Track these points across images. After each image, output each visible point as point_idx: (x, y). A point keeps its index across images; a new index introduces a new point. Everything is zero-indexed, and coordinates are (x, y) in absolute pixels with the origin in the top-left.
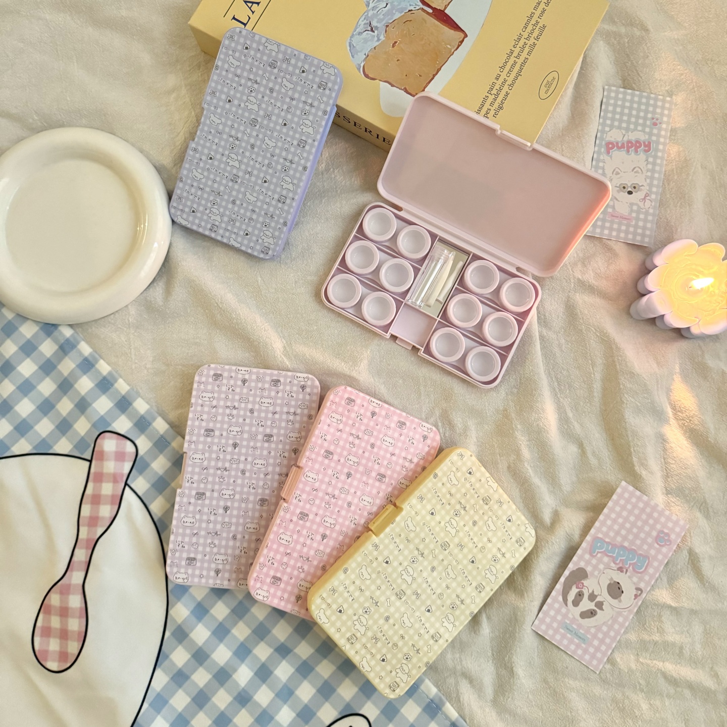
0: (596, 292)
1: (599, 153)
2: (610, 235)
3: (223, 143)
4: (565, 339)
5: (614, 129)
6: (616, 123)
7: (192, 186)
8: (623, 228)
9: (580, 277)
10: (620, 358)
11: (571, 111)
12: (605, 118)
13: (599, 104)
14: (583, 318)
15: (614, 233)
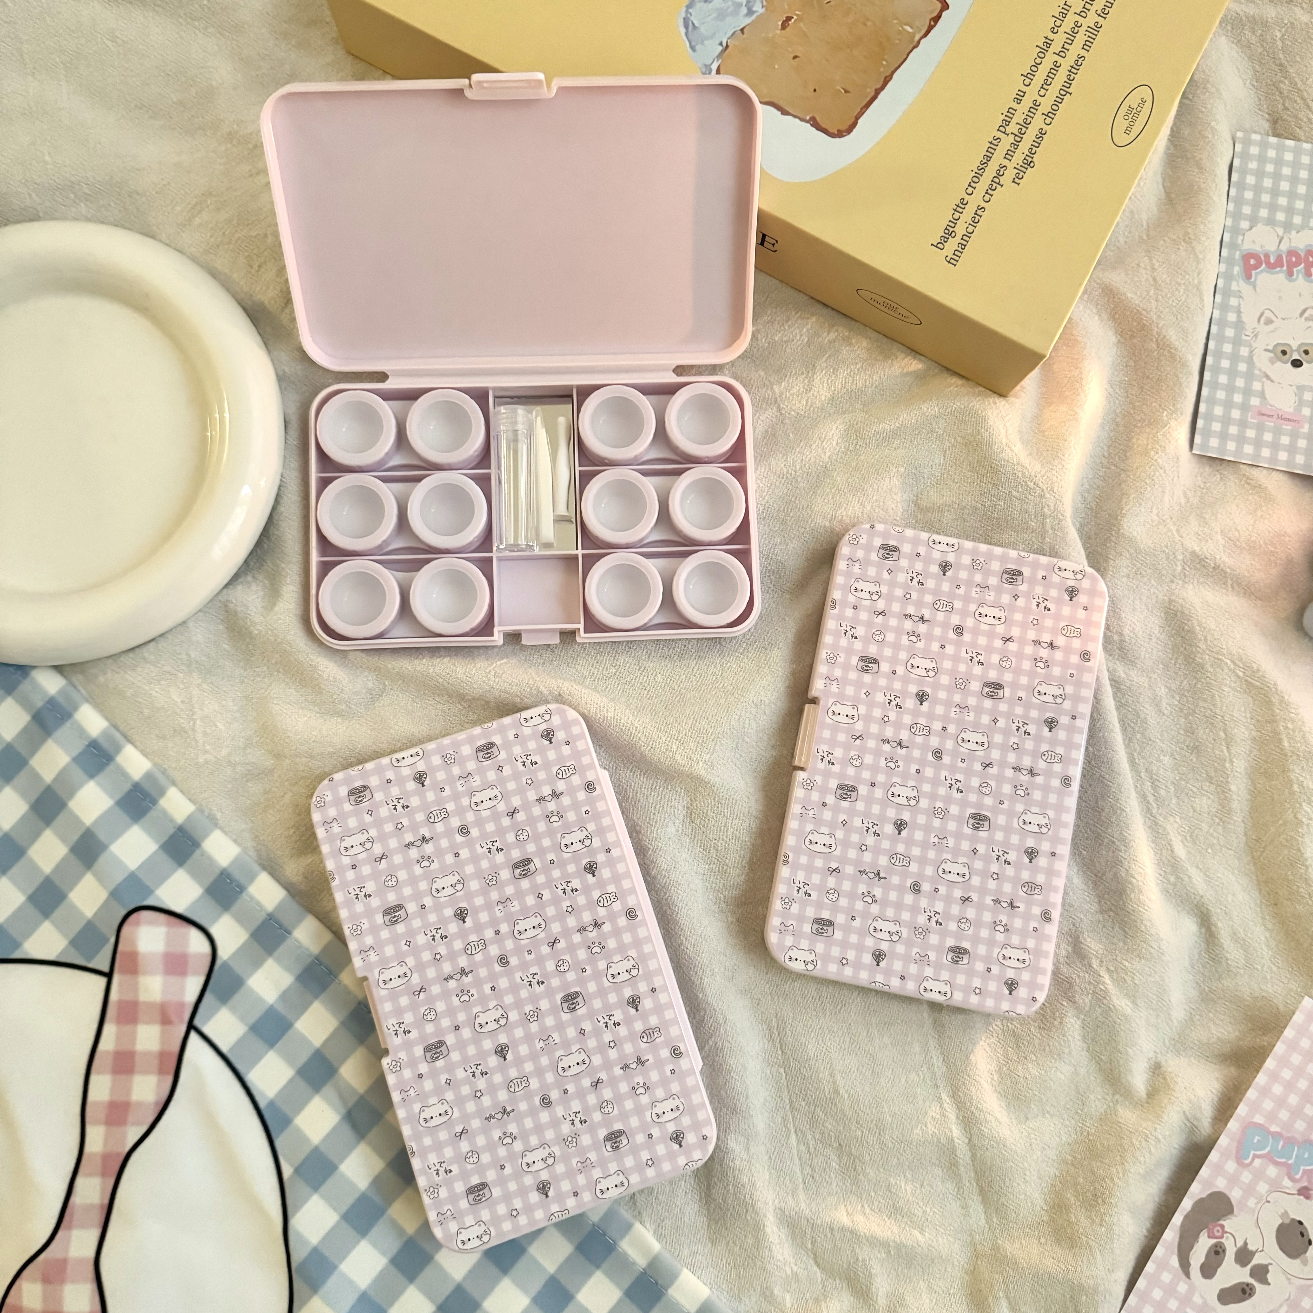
0: (1230, 582)
1: (1229, 277)
2: (1257, 455)
4: (1166, 686)
5: (1260, 225)
6: (1264, 213)
8: (1285, 440)
9: (1197, 549)
10: (1290, 725)
11: (1164, 187)
12: (1240, 201)
13: (1226, 173)
14: (1206, 640)
15: (1266, 452)
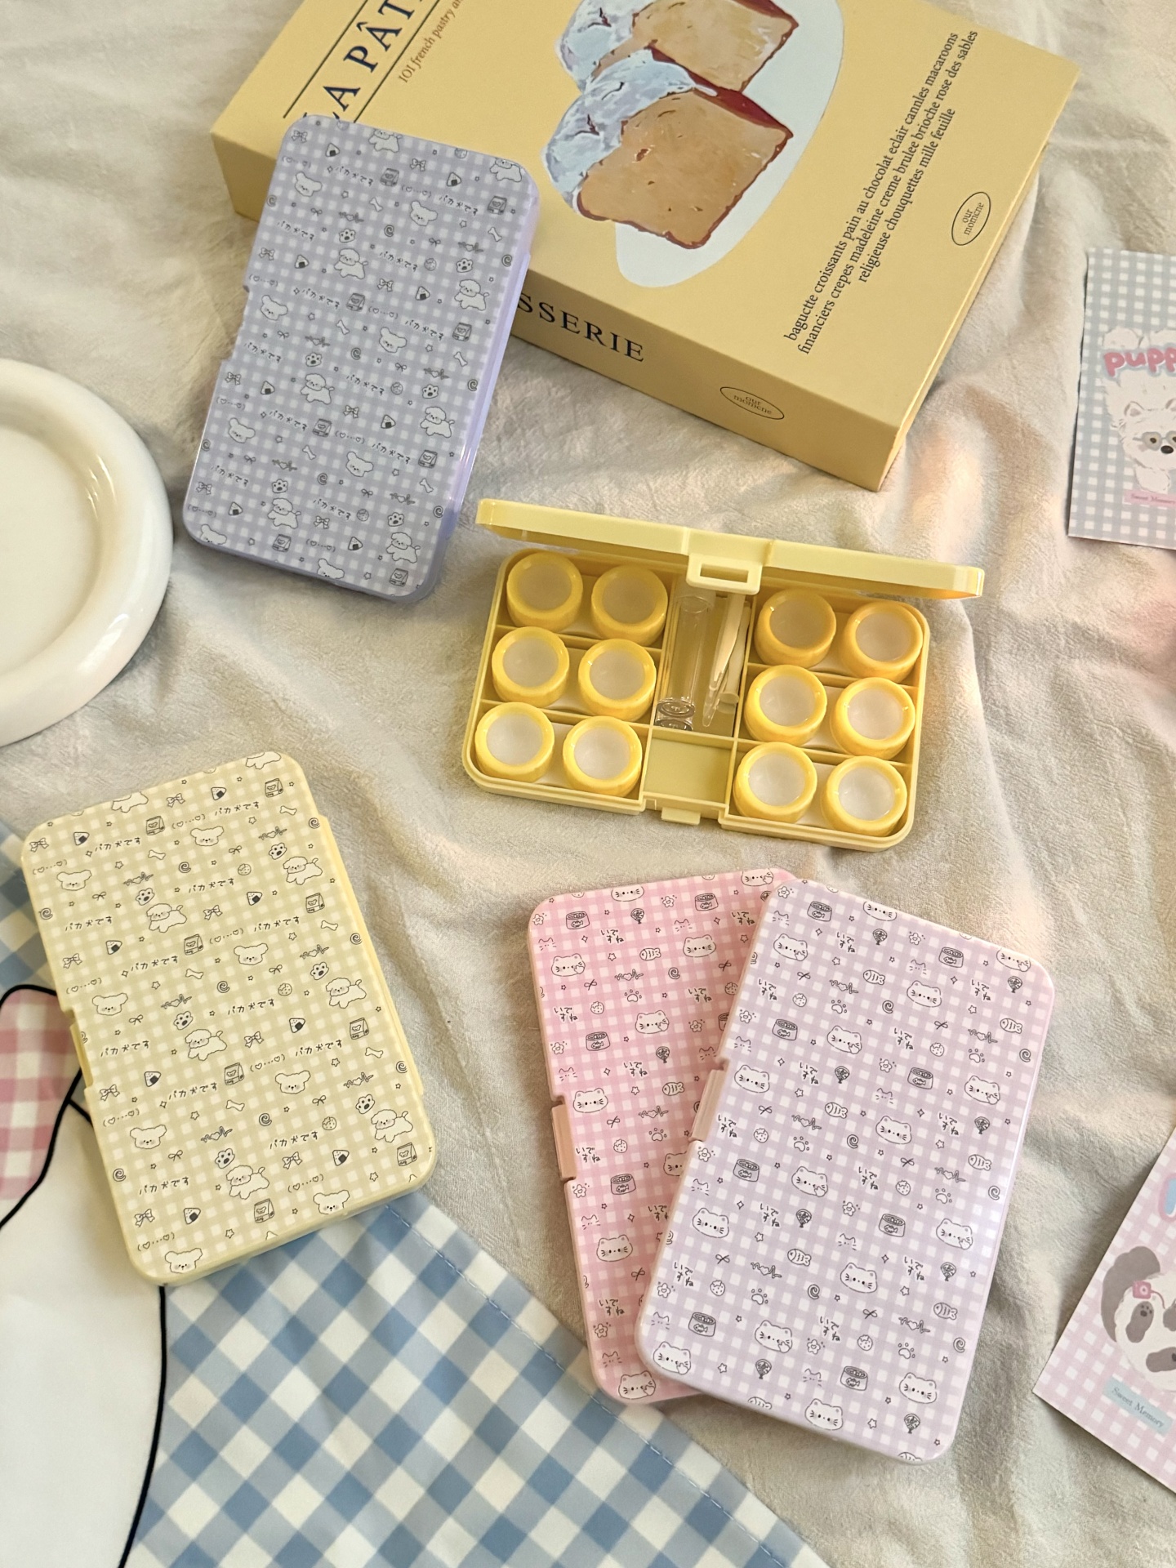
0: (1117, 654)
1: (1092, 375)
2: (1134, 535)
3: (292, 355)
4: (1056, 757)
5: (1118, 327)
6: (1121, 316)
7: (231, 456)
8: (1162, 520)
9: (1078, 620)
11: (1023, 301)
12: (1097, 307)
13: (1082, 282)
14: (1092, 709)
15: (1143, 532)
